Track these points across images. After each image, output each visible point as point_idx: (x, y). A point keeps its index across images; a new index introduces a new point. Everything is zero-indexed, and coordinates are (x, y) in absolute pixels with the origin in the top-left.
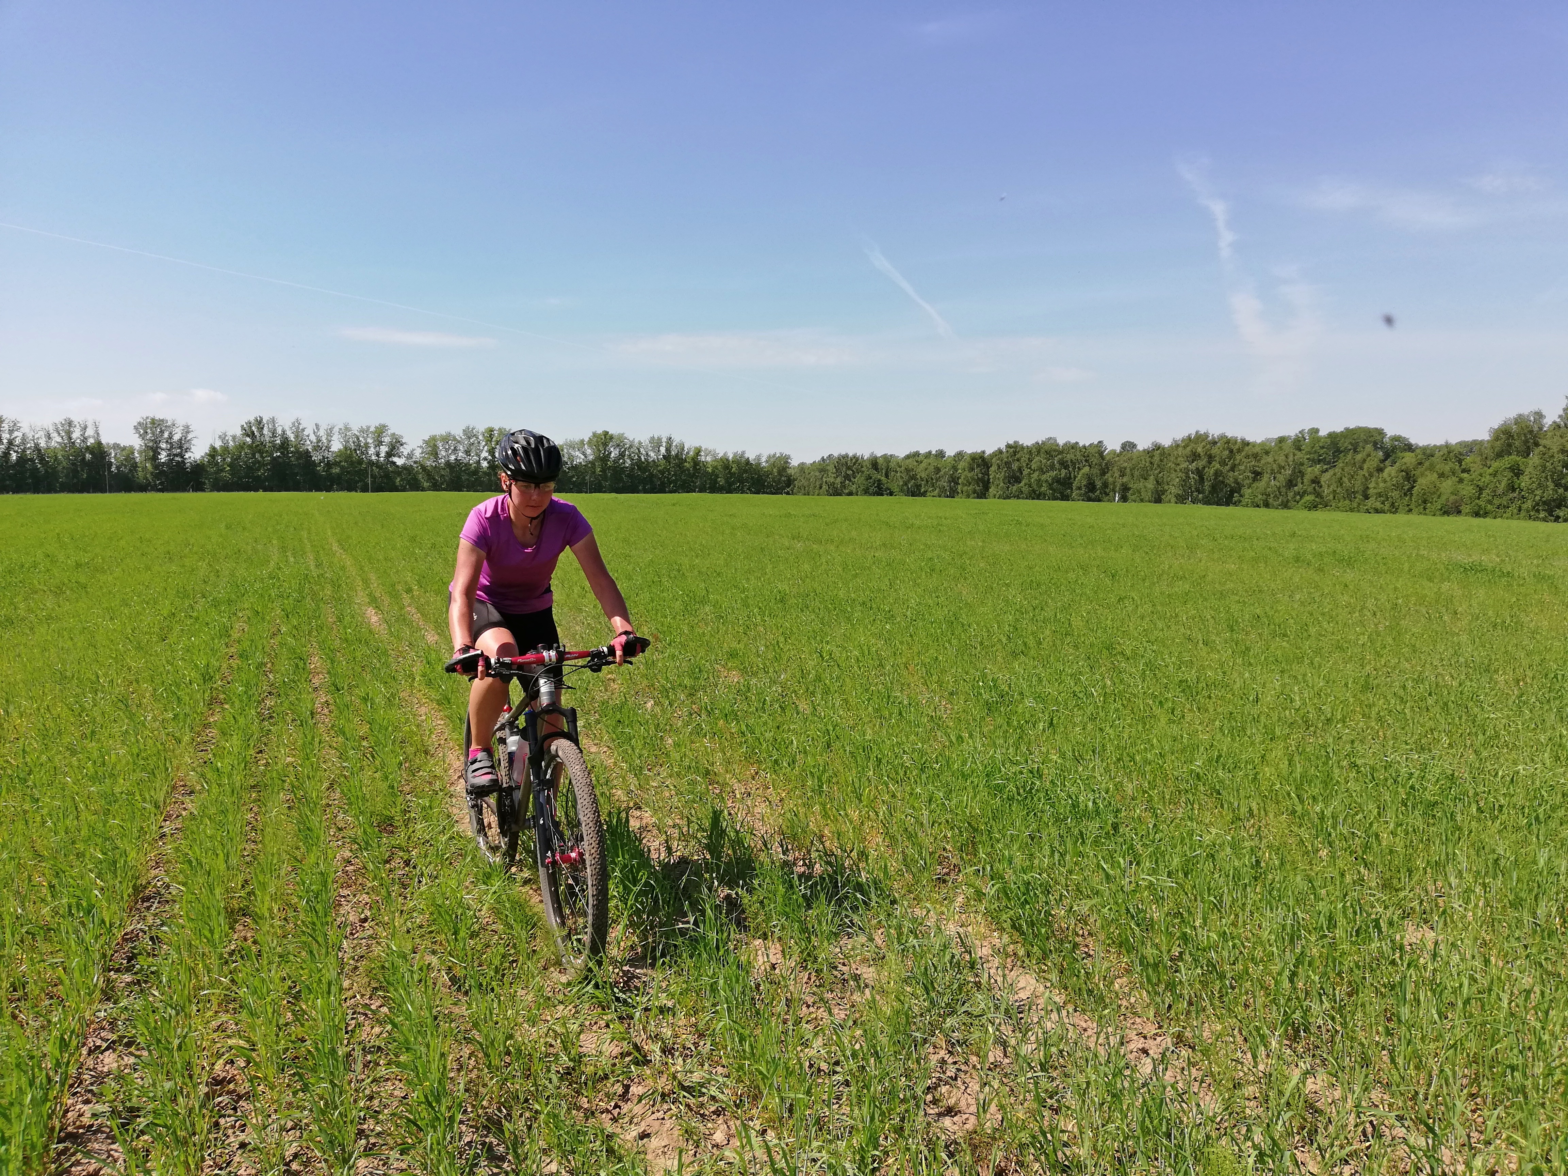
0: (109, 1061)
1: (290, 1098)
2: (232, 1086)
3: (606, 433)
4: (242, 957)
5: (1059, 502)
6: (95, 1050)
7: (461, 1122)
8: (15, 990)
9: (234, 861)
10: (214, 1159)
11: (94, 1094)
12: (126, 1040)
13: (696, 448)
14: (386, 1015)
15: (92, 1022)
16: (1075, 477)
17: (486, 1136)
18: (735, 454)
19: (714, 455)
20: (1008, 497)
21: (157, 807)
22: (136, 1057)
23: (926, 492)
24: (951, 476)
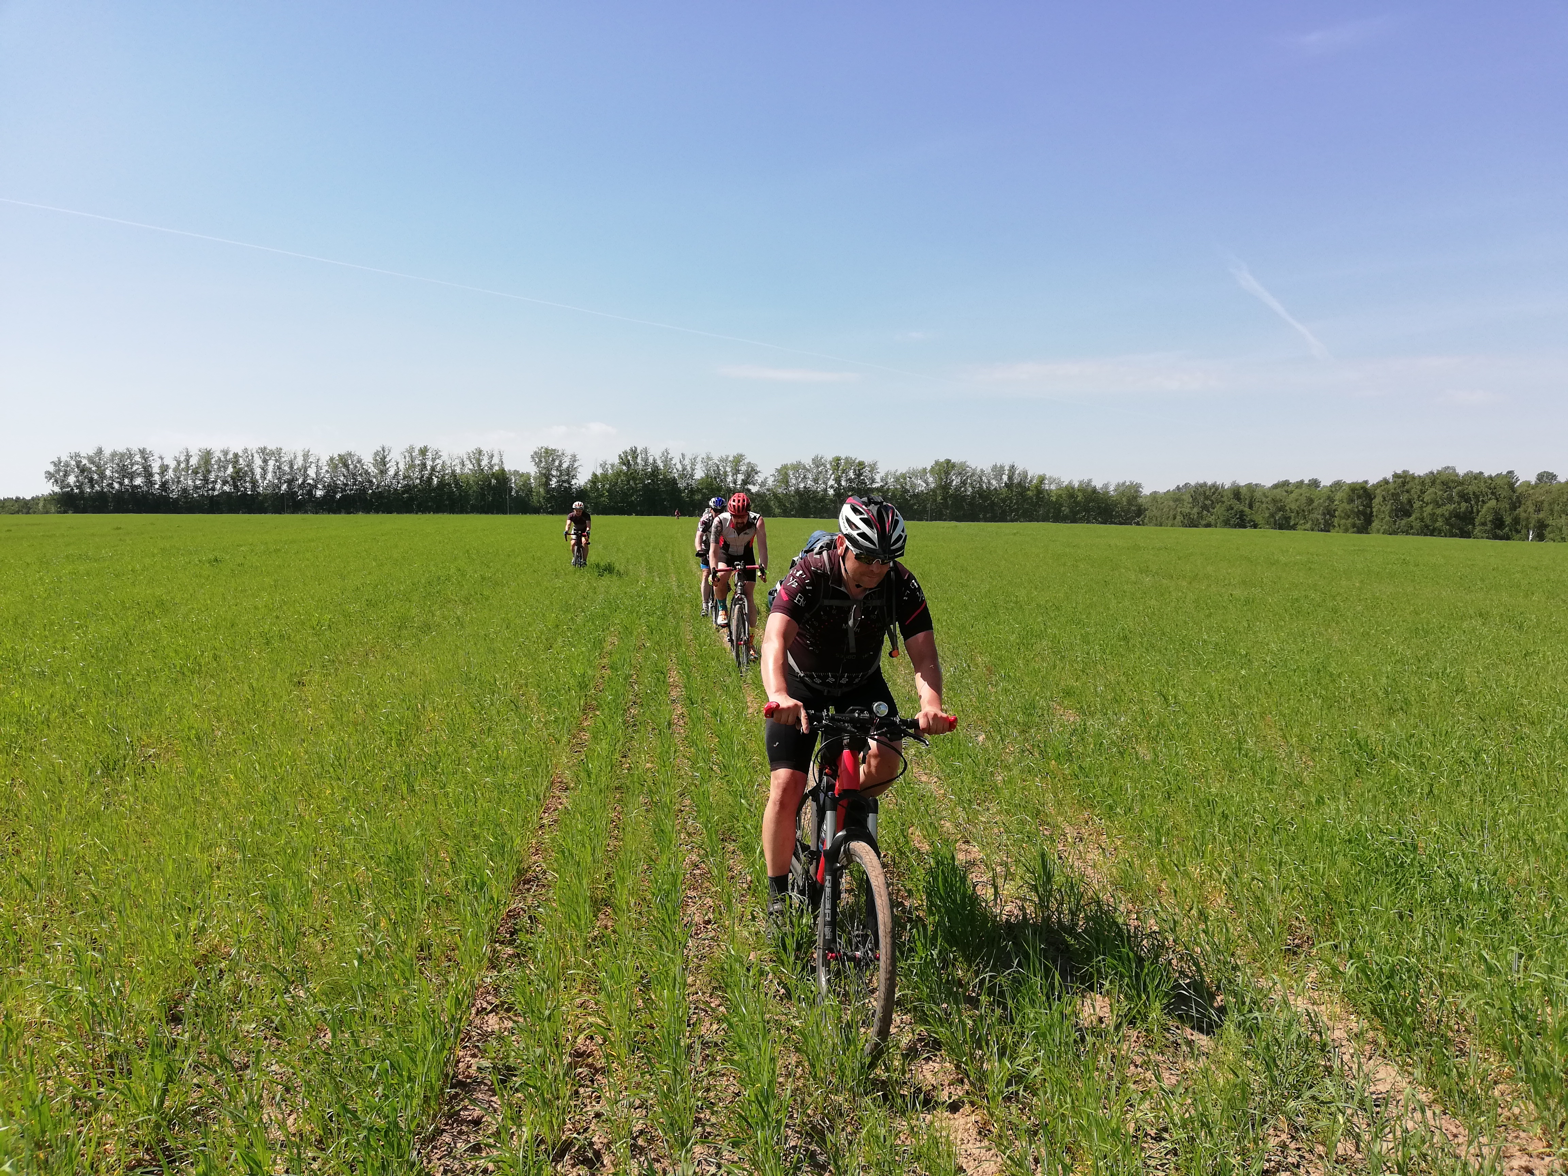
0: (492, 1022)
1: (638, 1078)
2: (590, 1060)
3: (948, 462)
4: (603, 944)
5: (1457, 539)
6: (481, 1011)
7: (787, 1126)
8: (422, 950)
9: (599, 854)
10: (574, 1124)
11: (480, 1050)
12: (506, 1006)
13: (1040, 476)
14: (723, 1015)
15: (480, 986)
16: (1478, 512)
17: (810, 1143)
18: (1081, 482)
19: (1059, 484)
20: (1394, 533)
21: (538, 798)
22: (514, 1022)
23: (1295, 525)
24: (1327, 508)
